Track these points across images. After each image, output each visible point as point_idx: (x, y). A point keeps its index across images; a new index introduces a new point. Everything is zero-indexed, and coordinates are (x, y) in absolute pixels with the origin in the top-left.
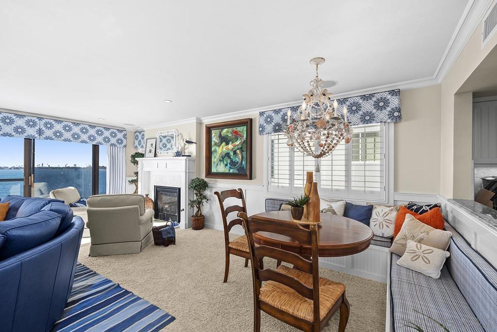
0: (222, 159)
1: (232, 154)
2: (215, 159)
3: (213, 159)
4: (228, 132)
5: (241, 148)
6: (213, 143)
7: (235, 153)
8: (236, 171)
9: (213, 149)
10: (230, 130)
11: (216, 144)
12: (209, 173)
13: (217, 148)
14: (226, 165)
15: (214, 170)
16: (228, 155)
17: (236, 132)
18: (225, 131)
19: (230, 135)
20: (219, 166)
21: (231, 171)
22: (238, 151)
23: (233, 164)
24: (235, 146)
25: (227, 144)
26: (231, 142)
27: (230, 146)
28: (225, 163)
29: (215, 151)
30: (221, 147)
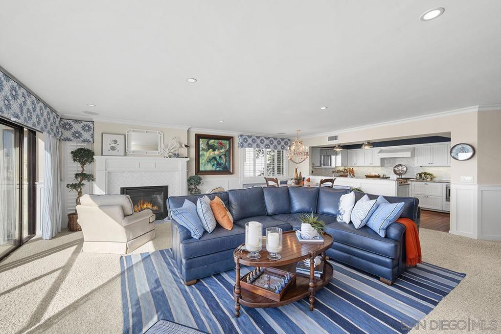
0: (210, 161)
1: (218, 158)
2: (203, 161)
3: (200, 161)
4: (215, 142)
5: (225, 154)
6: (201, 149)
7: (220, 157)
8: (221, 169)
9: (201, 153)
10: (217, 141)
11: (203, 149)
12: (198, 171)
13: (205, 153)
14: (213, 165)
15: (202, 169)
16: (214, 158)
17: (221, 144)
18: (212, 141)
19: (216, 145)
20: (206, 166)
21: (218, 169)
22: (223, 156)
23: (219, 164)
24: (220, 153)
25: (214, 150)
26: (217, 150)
27: (217, 152)
28: (212, 164)
29: (203, 155)
30: (209, 152)
